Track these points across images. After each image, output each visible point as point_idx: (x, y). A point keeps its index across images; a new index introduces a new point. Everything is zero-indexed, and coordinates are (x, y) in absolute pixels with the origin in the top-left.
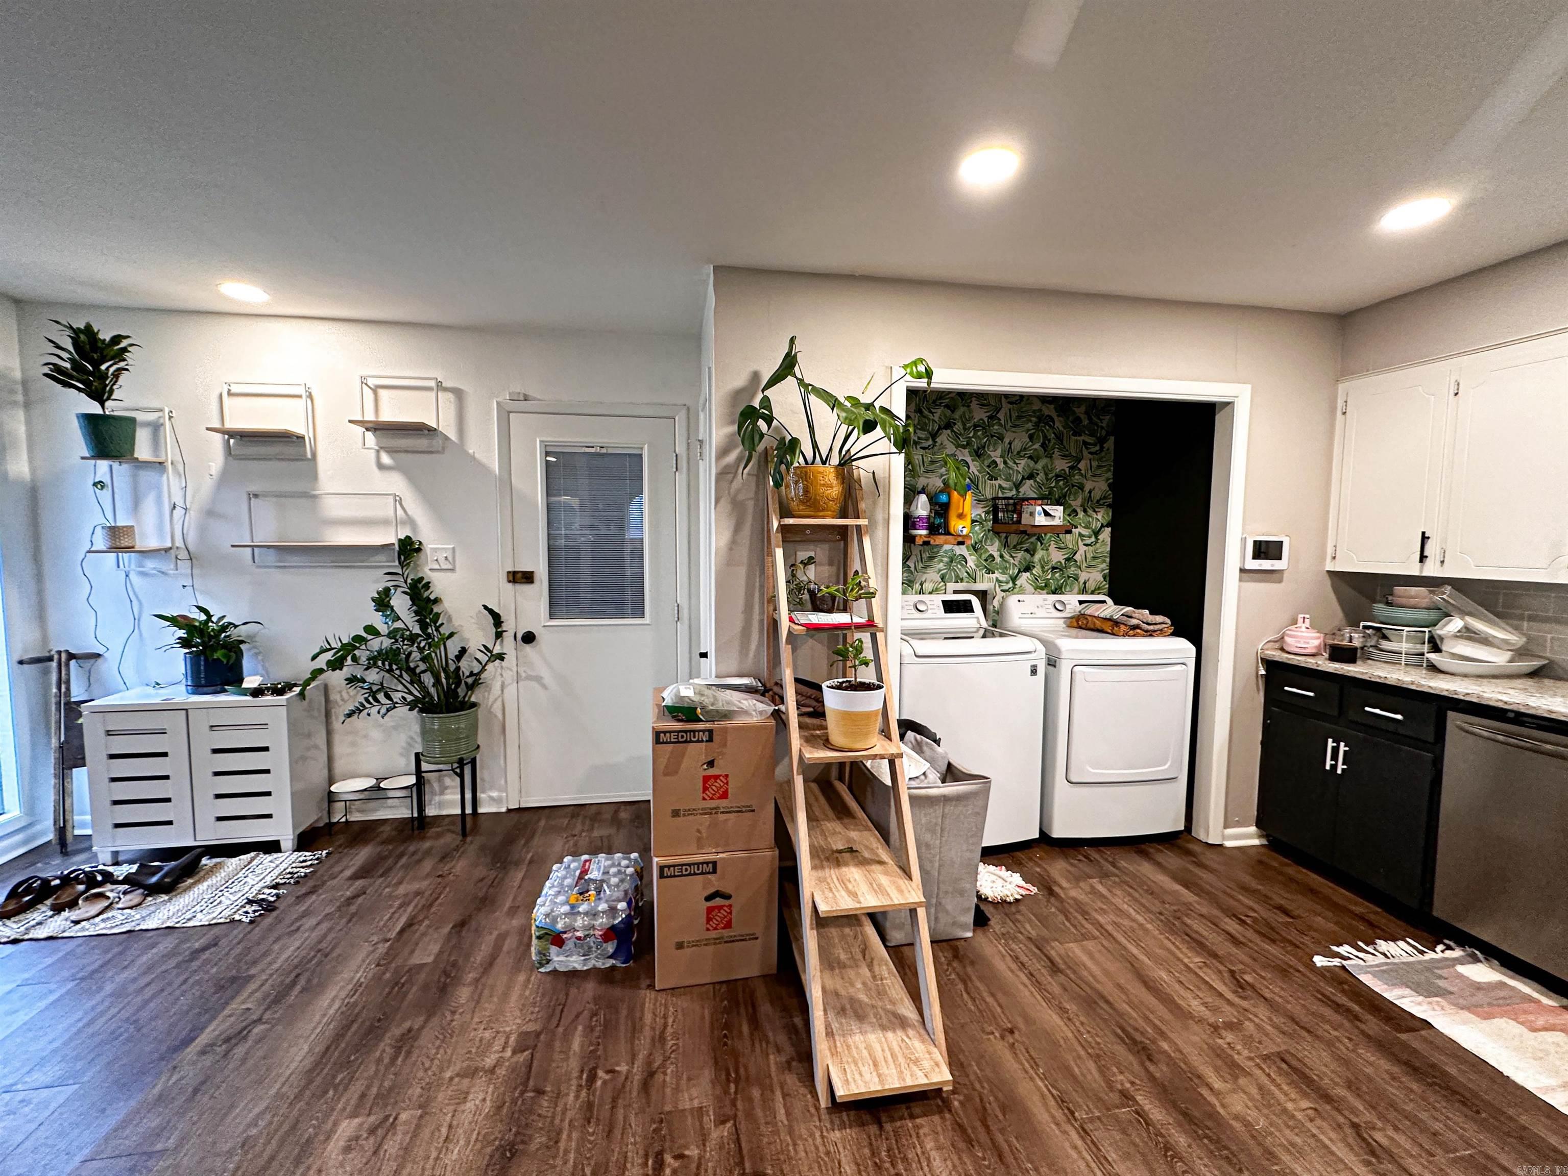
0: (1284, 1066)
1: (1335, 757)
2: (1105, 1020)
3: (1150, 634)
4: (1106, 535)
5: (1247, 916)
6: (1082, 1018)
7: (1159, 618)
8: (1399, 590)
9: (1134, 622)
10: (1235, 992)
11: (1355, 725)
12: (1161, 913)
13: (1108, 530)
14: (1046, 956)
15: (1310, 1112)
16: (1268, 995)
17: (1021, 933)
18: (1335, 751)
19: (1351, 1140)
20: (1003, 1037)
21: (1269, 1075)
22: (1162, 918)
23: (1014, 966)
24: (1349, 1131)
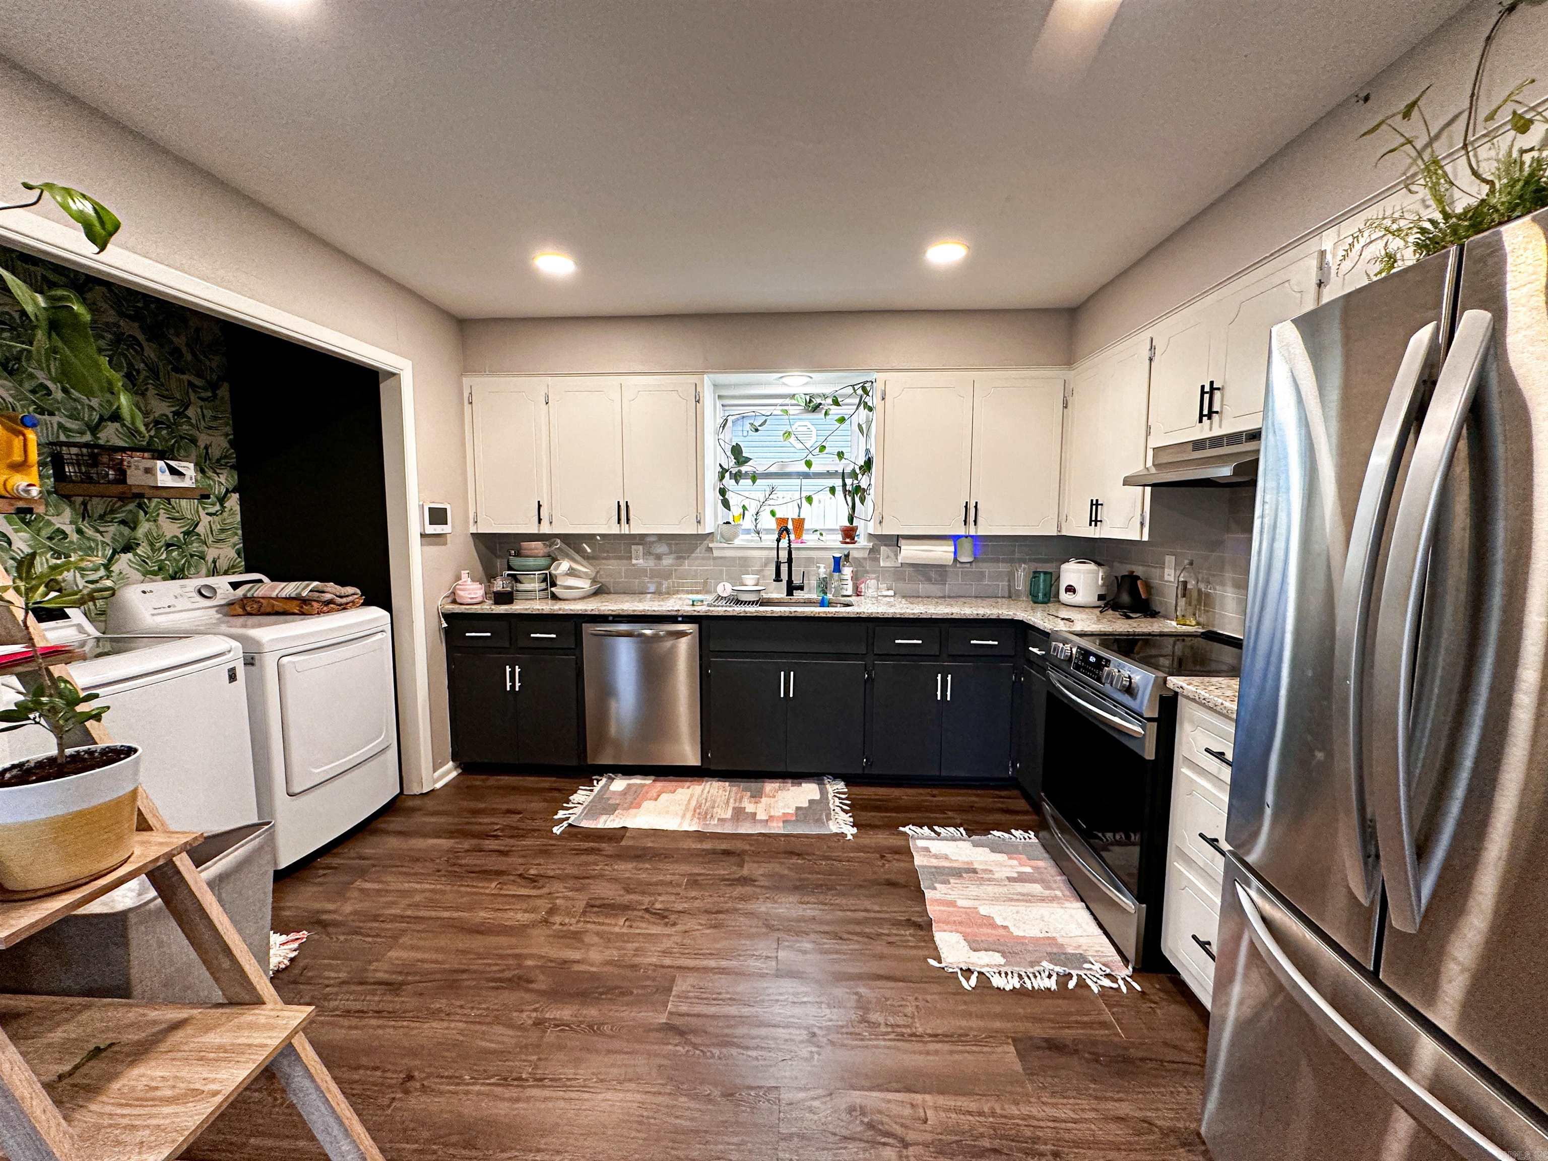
0: (595, 909)
1: (512, 679)
2: (475, 987)
3: (343, 607)
4: (233, 502)
5: (496, 830)
6: (458, 1003)
7: (350, 590)
8: (525, 544)
9: (328, 596)
10: (534, 888)
11: (522, 650)
12: (439, 871)
13: (236, 496)
14: (374, 983)
15: (627, 923)
16: (552, 873)
17: (327, 986)
18: (512, 674)
19: (652, 920)
20: (407, 1092)
21: (594, 923)
22: (443, 873)
23: (354, 1022)
24: (647, 916)
